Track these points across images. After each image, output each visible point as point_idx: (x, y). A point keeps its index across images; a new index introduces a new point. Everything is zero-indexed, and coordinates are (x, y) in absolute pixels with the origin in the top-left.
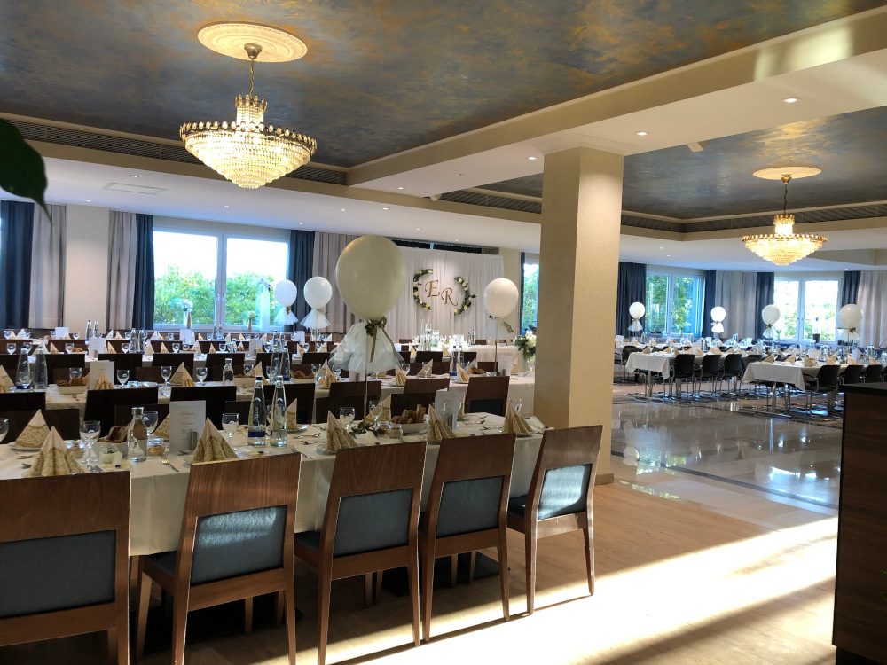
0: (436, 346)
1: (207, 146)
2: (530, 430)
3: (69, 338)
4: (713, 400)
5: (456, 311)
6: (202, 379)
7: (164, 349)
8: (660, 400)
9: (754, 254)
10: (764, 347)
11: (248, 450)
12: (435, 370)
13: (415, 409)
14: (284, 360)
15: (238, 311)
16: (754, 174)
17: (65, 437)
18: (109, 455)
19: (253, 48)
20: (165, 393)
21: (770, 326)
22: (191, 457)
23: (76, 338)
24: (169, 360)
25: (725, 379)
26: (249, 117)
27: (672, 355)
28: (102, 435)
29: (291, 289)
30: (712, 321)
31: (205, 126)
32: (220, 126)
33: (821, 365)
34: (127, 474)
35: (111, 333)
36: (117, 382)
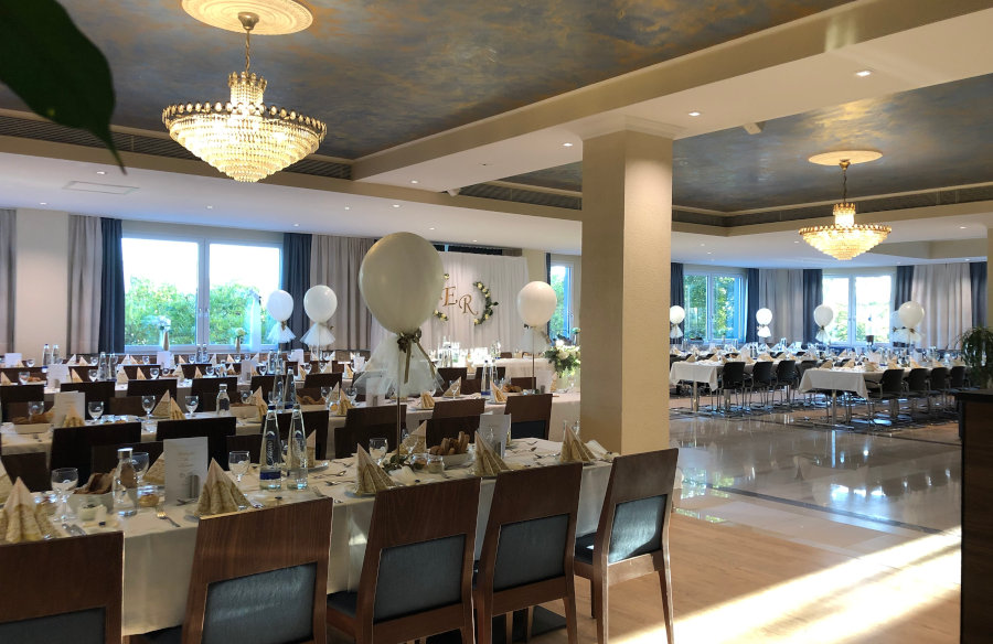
0: (456, 361)
1: (196, 134)
2: (593, 457)
3: (22, 366)
4: (767, 412)
5: (476, 321)
6: (192, 409)
7: (140, 376)
8: (708, 414)
9: (813, 248)
10: (818, 351)
11: (263, 495)
12: (464, 390)
13: (457, 438)
14: (289, 383)
15: (220, 328)
16: (811, 160)
17: (32, 489)
18: (90, 509)
19: (248, 17)
20: (150, 429)
21: (823, 328)
22: (194, 507)
23: (30, 366)
24: (148, 388)
25: (777, 388)
26: (246, 98)
27: (720, 363)
28: (79, 485)
29: (287, 301)
30: (757, 324)
31: (194, 108)
32: (213, 107)
33: (883, 369)
34: (120, 534)
35: (74, 358)
36: (88, 417)
